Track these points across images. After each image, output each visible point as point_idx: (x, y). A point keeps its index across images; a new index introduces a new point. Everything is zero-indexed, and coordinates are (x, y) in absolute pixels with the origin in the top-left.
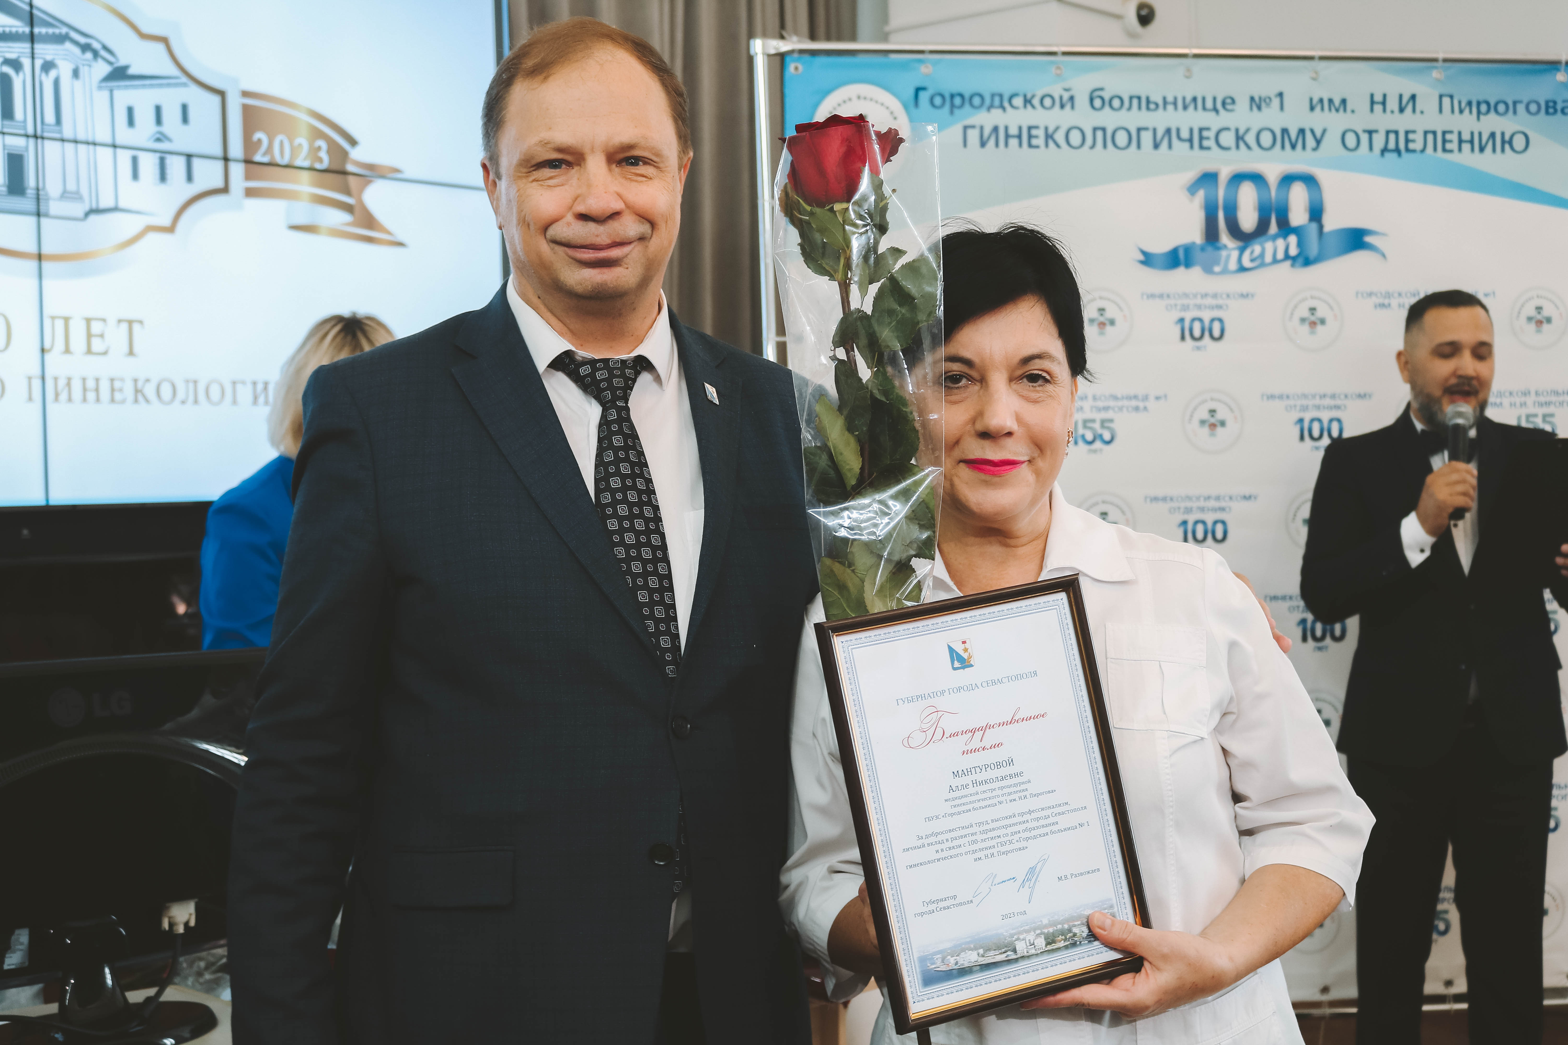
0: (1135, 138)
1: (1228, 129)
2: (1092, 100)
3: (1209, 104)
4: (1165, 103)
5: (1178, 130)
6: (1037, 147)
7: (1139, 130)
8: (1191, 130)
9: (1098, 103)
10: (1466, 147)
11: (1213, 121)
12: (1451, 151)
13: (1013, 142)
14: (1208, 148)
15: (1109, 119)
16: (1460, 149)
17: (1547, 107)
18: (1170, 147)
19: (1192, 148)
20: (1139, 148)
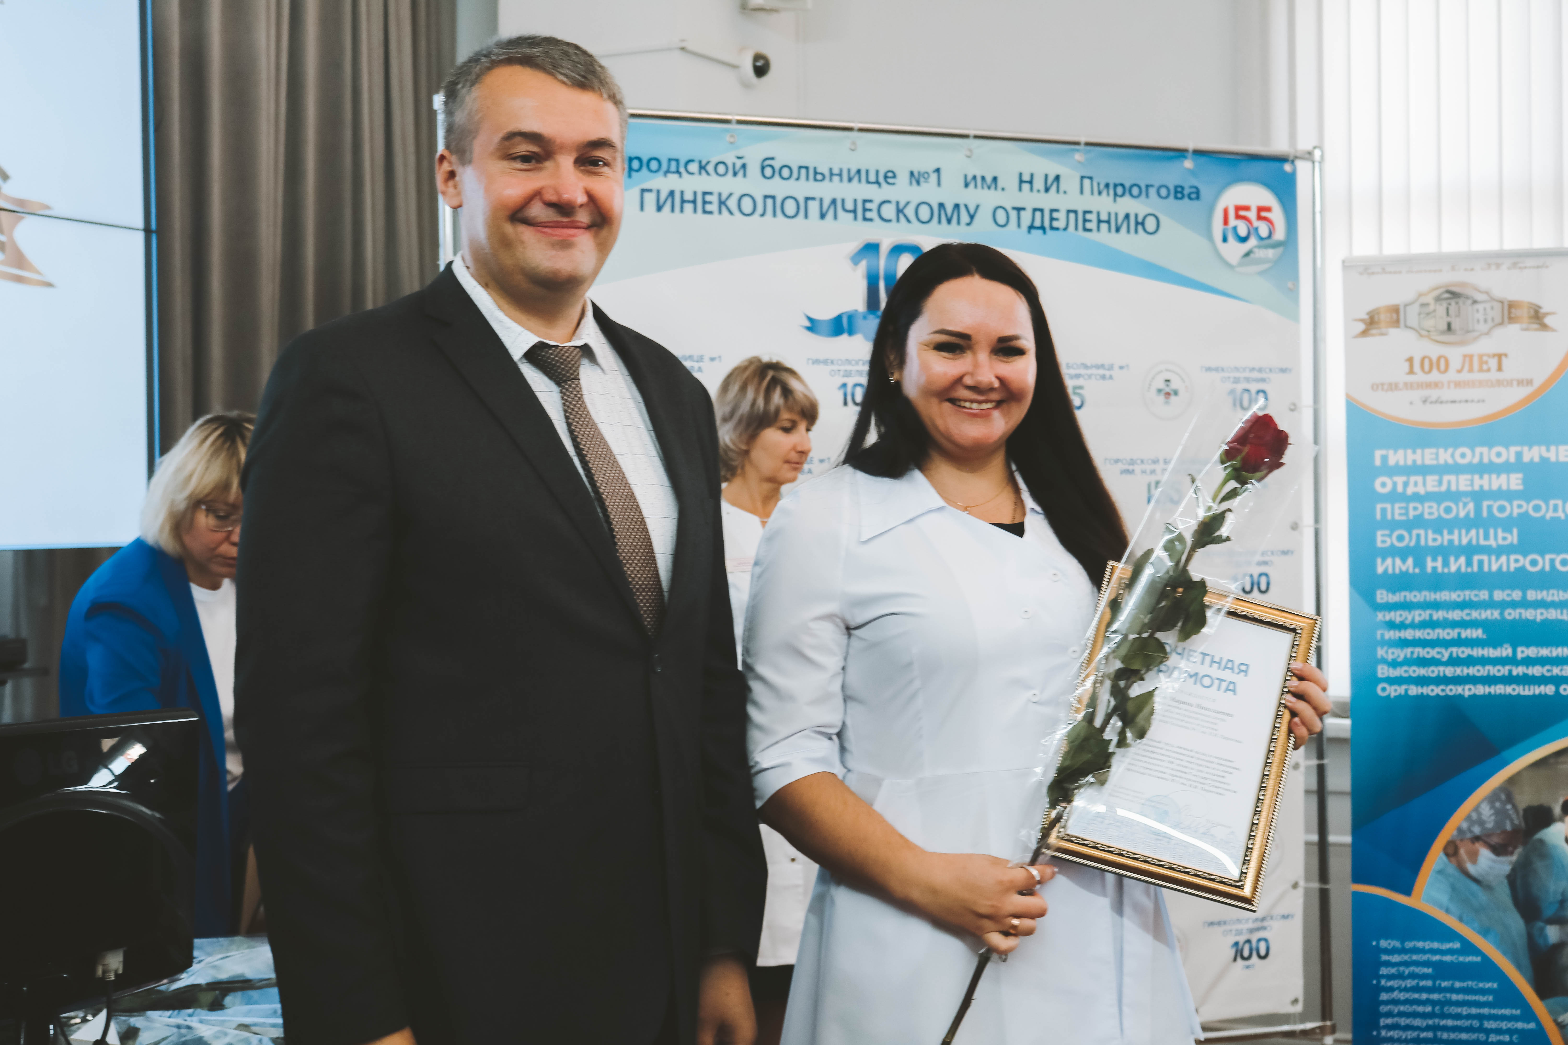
0: (802, 207)
1: (889, 202)
2: (763, 168)
3: (872, 178)
4: (832, 174)
5: (843, 201)
6: (711, 213)
7: (807, 199)
8: (855, 201)
9: (768, 172)
10: (1104, 226)
11: (876, 194)
12: (1090, 230)
13: (689, 207)
14: (871, 220)
15: (779, 188)
16: (1098, 229)
17: (1176, 192)
18: (835, 217)
19: (855, 218)
20: (806, 216)
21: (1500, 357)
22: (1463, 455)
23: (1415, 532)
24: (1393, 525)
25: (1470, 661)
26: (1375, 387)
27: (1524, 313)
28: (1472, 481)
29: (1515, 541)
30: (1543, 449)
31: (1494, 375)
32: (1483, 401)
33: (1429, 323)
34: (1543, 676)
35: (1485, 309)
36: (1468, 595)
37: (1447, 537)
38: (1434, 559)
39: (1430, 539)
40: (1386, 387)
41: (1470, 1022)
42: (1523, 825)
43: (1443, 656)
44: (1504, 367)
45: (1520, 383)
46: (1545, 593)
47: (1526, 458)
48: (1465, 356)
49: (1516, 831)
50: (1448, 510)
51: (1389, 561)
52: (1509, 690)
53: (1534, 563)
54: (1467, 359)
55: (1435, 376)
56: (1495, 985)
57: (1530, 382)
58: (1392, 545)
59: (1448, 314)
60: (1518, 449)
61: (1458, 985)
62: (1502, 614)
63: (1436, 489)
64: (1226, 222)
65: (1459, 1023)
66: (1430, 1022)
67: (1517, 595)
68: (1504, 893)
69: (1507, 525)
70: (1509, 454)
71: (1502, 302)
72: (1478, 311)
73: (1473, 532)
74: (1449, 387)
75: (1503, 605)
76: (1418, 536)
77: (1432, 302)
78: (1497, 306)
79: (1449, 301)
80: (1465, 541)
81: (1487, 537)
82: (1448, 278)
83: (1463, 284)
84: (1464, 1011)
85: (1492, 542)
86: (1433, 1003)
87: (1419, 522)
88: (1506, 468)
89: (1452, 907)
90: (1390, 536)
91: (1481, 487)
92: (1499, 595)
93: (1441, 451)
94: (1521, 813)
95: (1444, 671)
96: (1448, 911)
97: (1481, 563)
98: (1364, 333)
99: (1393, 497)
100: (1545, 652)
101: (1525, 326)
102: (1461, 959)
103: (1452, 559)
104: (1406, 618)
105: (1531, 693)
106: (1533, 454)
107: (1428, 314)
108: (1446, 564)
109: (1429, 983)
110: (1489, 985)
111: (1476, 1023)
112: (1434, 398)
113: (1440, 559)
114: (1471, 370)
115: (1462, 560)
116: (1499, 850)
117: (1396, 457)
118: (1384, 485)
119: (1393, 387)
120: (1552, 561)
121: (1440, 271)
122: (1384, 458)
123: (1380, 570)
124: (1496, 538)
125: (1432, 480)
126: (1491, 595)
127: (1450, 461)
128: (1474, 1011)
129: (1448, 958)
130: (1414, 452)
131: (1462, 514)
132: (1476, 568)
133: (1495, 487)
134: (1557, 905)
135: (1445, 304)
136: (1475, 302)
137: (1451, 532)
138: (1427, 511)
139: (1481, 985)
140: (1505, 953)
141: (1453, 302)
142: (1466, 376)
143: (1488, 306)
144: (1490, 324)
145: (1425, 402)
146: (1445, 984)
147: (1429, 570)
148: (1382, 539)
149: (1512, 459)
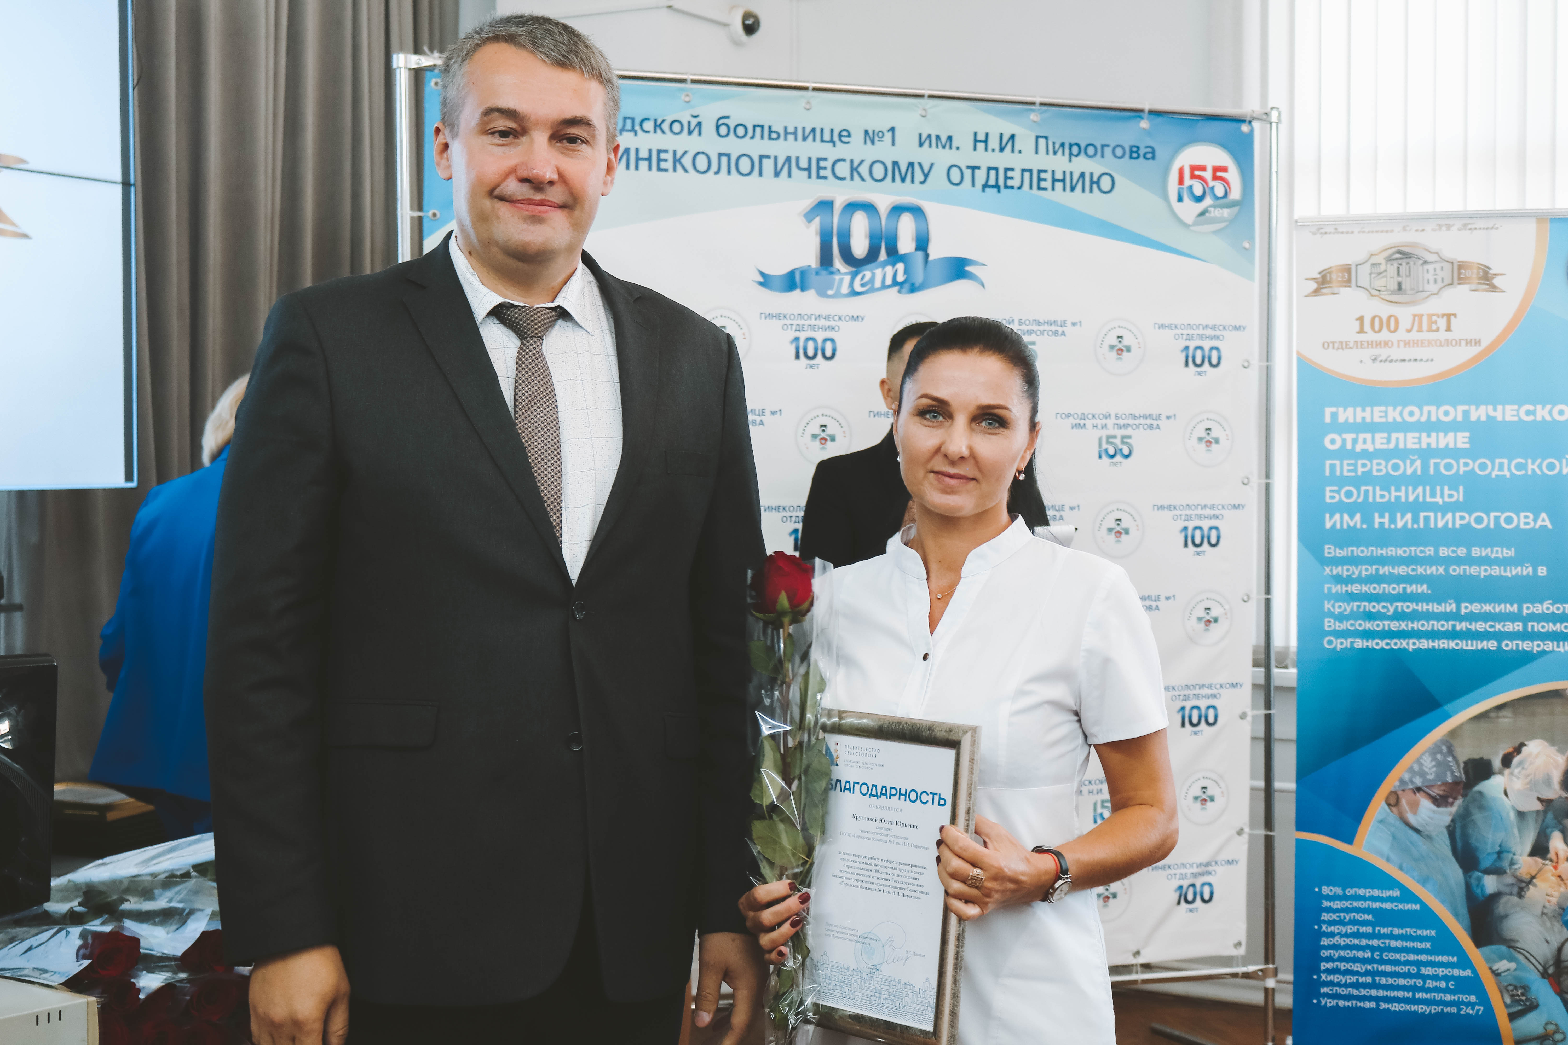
0: (757, 166)
1: (844, 160)
2: (718, 127)
3: (827, 137)
4: (786, 133)
5: (797, 159)
6: (666, 170)
7: (761, 157)
8: (810, 159)
9: (723, 130)
10: (1059, 185)
11: (831, 152)
12: (1045, 189)
13: (644, 165)
14: (825, 178)
15: (733, 146)
16: (1053, 188)
17: (1131, 152)
18: (790, 175)
19: (810, 177)
20: (761, 174)
21: (1449, 316)
22: (1411, 414)
23: (1363, 488)
24: (1341, 481)
25: (1414, 616)
26: (1326, 345)
27: (1473, 274)
28: (1420, 438)
29: (1461, 499)
30: (1490, 408)
31: (1443, 335)
32: (1432, 360)
33: (1380, 283)
34: (1486, 632)
35: (1435, 269)
36: (1413, 550)
37: (1394, 494)
38: (1382, 516)
39: (1378, 495)
40: (1336, 345)
41: (1408, 967)
42: (1463, 777)
43: (1388, 610)
44: (1453, 327)
45: (1469, 343)
46: (1489, 550)
47: (1473, 417)
48: (1415, 316)
49: (1456, 783)
50: (1396, 467)
51: (1337, 517)
52: (1452, 644)
53: (1479, 520)
54: (1417, 318)
55: (1385, 335)
56: (1433, 933)
57: (1478, 342)
58: (1340, 500)
59: (1398, 274)
60: (1466, 408)
61: (1397, 931)
62: (1446, 570)
63: (1385, 447)
64: (1181, 181)
65: (1397, 969)
66: (1369, 967)
67: (1461, 552)
68: (1444, 845)
69: (1453, 482)
70: (1456, 413)
71: (1452, 263)
72: (1428, 271)
73: (1420, 489)
74: (1399, 346)
75: (1448, 561)
76: (1366, 492)
77: (1383, 262)
78: (1447, 266)
79: (1400, 261)
80: (1411, 498)
81: (1433, 495)
82: (1399, 238)
83: (1414, 245)
84: (1402, 957)
85: (1438, 499)
86: (1373, 949)
87: (1367, 478)
88: (1453, 427)
89: (1393, 856)
90: (1338, 492)
91: (1429, 444)
92: (1444, 552)
93: (1390, 409)
94: (1462, 765)
95: (1389, 625)
96: (1388, 860)
97: (1427, 519)
98: (1316, 292)
99: (1342, 453)
100: (1488, 608)
101: (1474, 287)
102: (1401, 906)
103: (1399, 515)
104: (1353, 573)
105: (1474, 648)
106: (1479, 413)
107: (1380, 274)
108: (1393, 520)
109: (1369, 929)
110: (1427, 933)
111: (1413, 970)
112: (1383, 358)
113: (1387, 515)
114: (1420, 330)
115: (1409, 516)
116: (1439, 801)
117: (1346, 415)
118: (1333, 442)
119: (1344, 345)
120: (1497, 519)
121: (1392, 231)
122: (1334, 415)
123: (1328, 525)
124: (1442, 496)
125: (1380, 437)
126: (1436, 551)
127: (1399, 419)
128: (1412, 957)
129: (1388, 906)
130: (1363, 410)
131: (1409, 472)
132: (1422, 526)
133: (1442, 445)
134: (1495, 856)
135: (1396, 265)
136: (1425, 262)
137: (1398, 490)
138: (1375, 467)
139: (1419, 932)
140: (1443, 902)
141: (1404, 263)
142: (1415, 335)
143: (1438, 266)
144: (1440, 285)
145: (1375, 360)
146: (1384, 931)
147: (1376, 526)
148: (1330, 495)
149: (1460, 418)
